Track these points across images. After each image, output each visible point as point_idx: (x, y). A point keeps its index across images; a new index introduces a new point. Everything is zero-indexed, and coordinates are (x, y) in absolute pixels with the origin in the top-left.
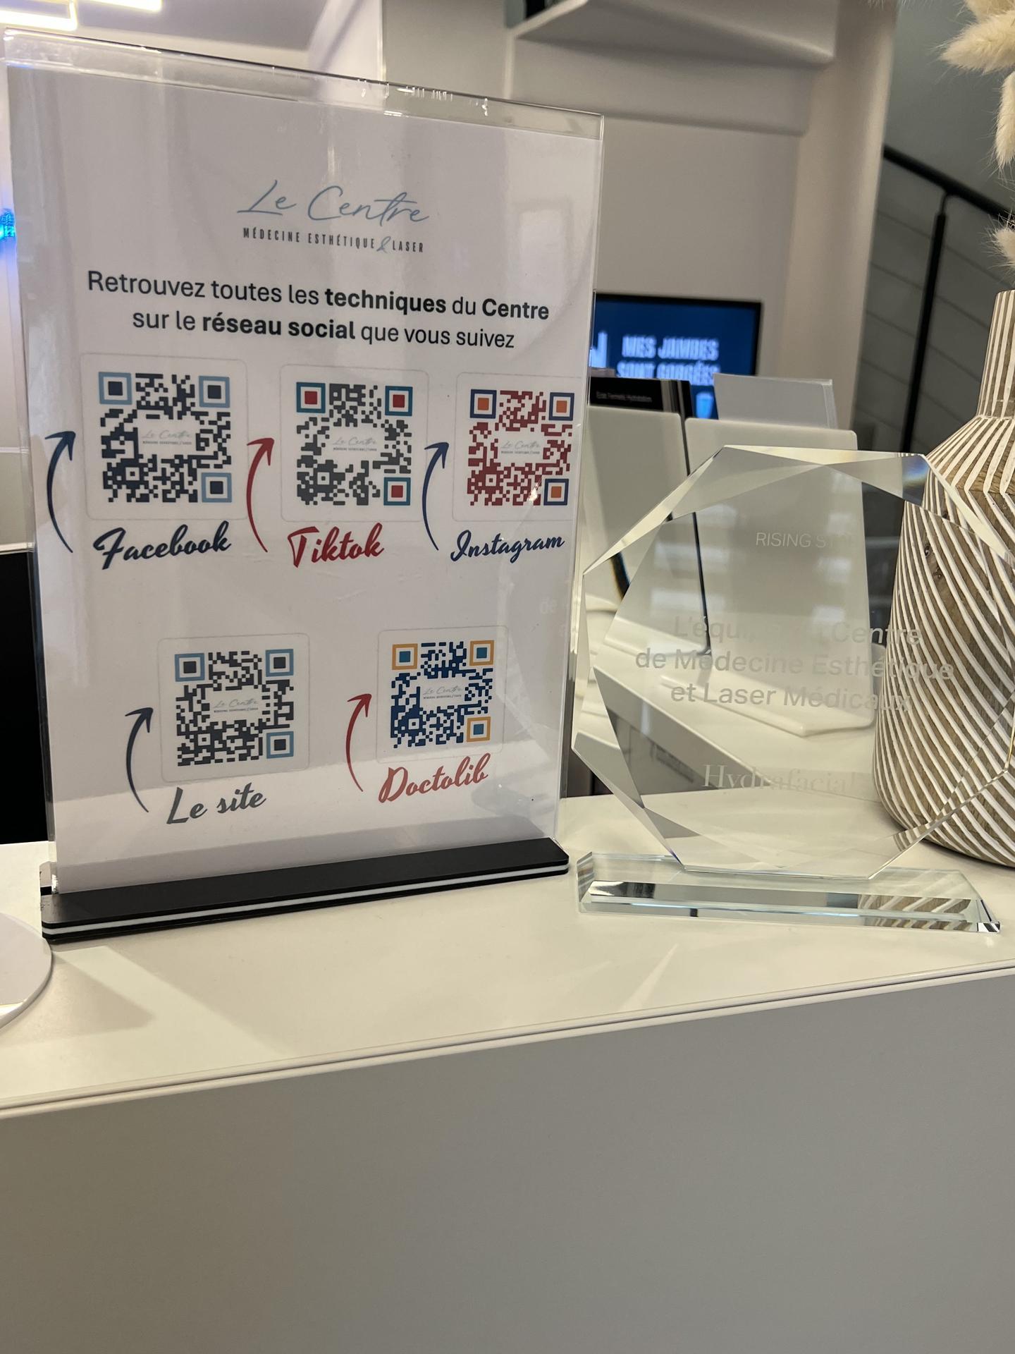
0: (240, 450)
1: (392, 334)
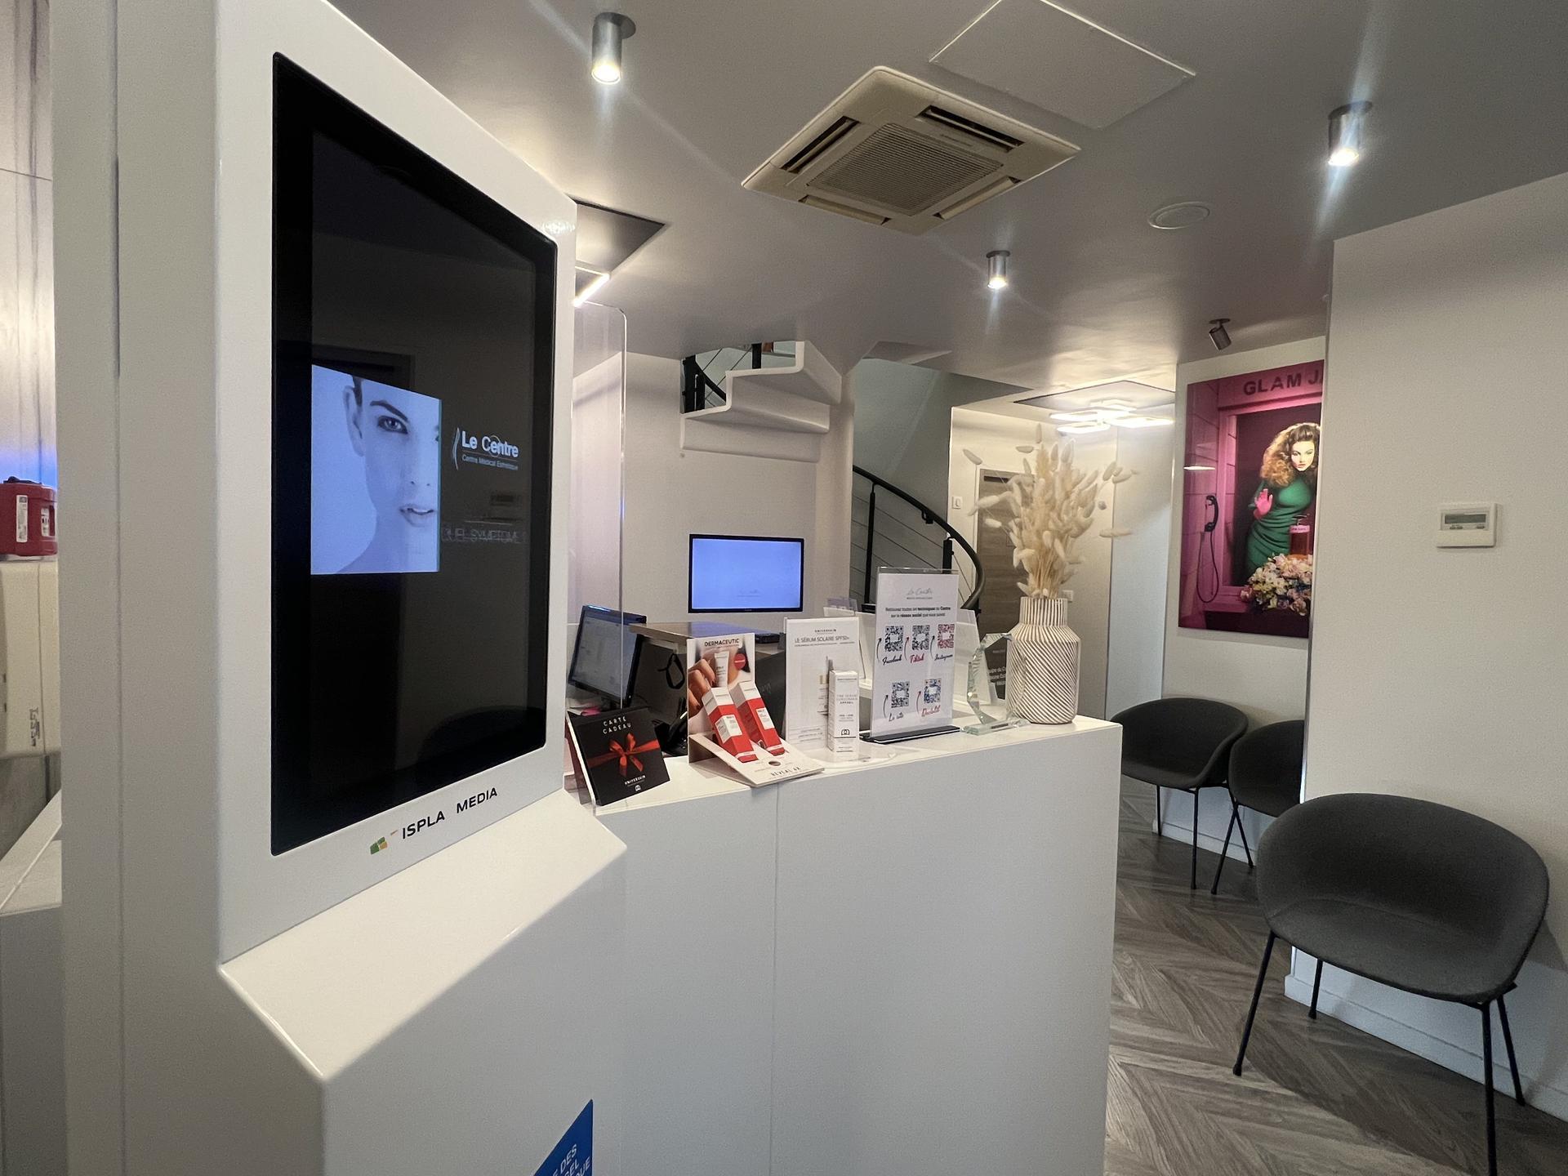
0: (904, 640)
1: (927, 615)
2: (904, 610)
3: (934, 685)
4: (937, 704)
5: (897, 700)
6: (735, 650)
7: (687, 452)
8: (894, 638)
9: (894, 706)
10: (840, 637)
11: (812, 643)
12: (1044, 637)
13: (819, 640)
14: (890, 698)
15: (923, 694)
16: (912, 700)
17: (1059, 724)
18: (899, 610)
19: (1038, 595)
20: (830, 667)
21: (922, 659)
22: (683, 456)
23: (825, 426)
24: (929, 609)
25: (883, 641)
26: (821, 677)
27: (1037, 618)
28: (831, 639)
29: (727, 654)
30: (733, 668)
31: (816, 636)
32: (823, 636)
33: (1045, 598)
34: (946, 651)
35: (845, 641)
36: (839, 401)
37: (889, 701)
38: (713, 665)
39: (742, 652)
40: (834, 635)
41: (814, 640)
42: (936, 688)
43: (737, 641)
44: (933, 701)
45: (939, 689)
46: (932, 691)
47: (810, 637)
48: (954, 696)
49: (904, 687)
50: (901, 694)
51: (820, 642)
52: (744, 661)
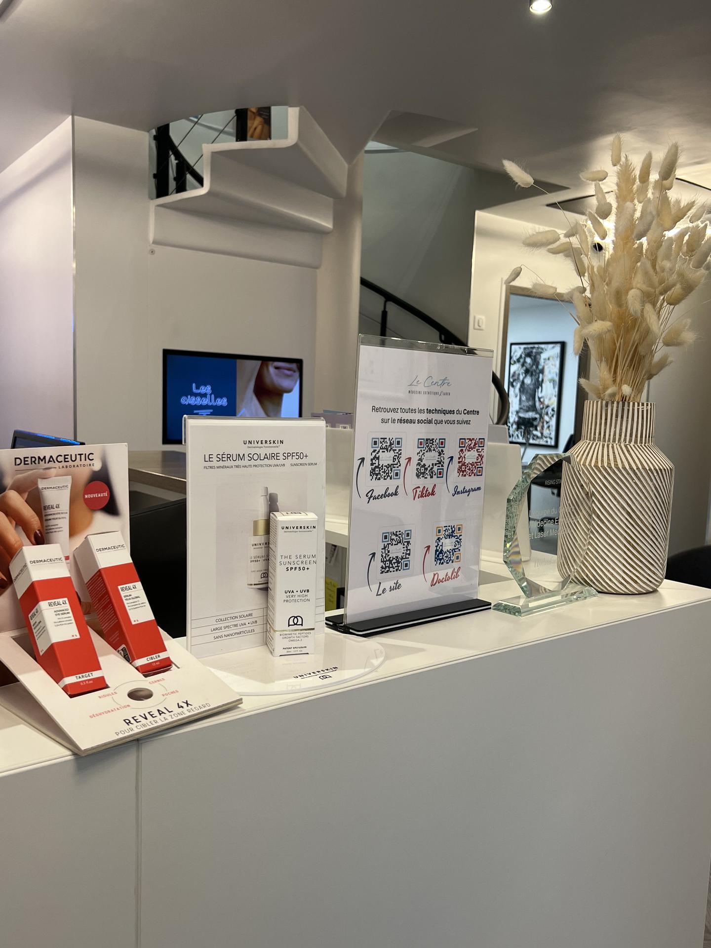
0: (403, 461)
1: (441, 422)
2: (403, 411)
3: (450, 536)
4: (456, 565)
5: (390, 561)
6: (84, 472)
7: (158, 248)
8: (386, 458)
9: (384, 570)
10: (291, 455)
11: (238, 463)
12: (622, 460)
13: (252, 458)
14: (378, 557)
15: (433, 550)
16: (416, 559)
17: (641, 594)
18: (394, 410)
19: (613, 395)
20: (272, 505)
21: (433, 494)
22: (152, 252)
23: (328, 224)
24: (445, 412)
25: (367, 462)
26: (256, 523)
27: (610, 432)
28: (274, 456)
29: (68, 481)
30: (82, 506)
31: (244, 450)
32: (258, 451)
33: (624, 399)
34: (470, 482)
35: (300, 461)
36: (344, 193)
37: (377, 564)
38: (36, 501)
39: (102, 478)
40: (281, 449)
41: (240, 457)
42: (454, 540)
43: (88, 457)
44: (450, 560)
45: (459, 541)
46: (448, 544)
47: (234, 453)
48: (483, 551)
49: (401, 538)
50: (396, 551)
51: (253, 462)
52: (106, 494)
